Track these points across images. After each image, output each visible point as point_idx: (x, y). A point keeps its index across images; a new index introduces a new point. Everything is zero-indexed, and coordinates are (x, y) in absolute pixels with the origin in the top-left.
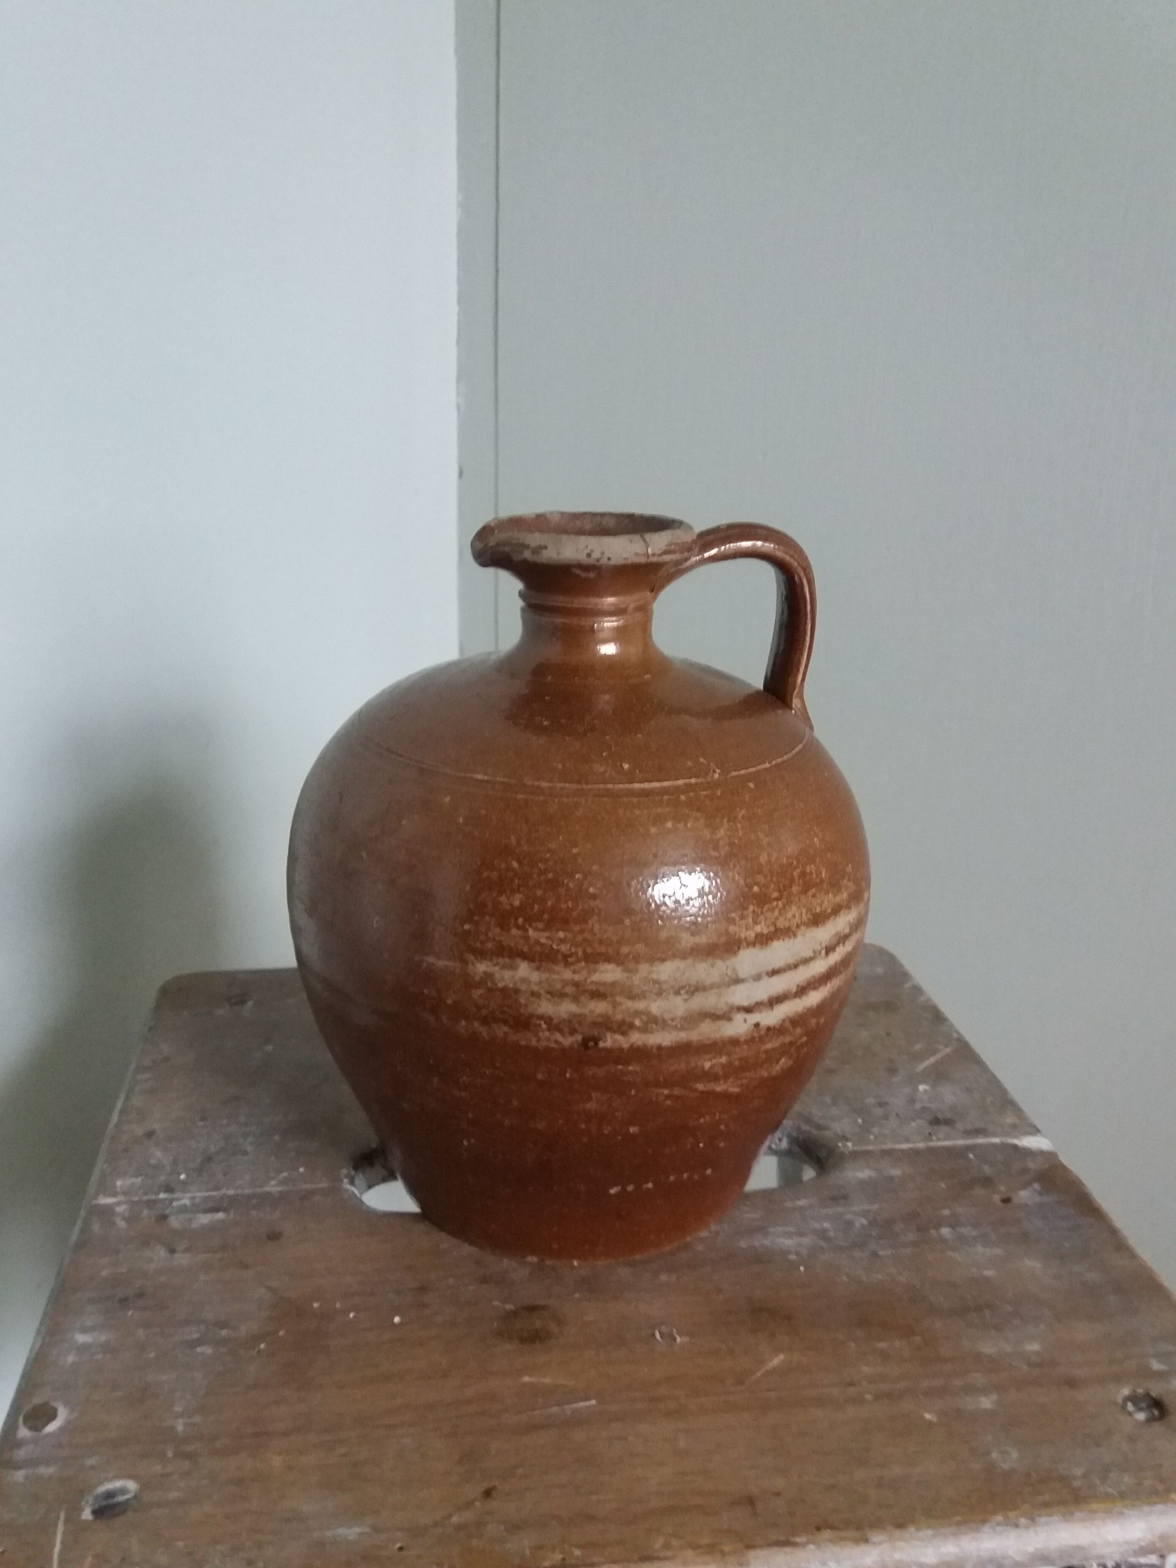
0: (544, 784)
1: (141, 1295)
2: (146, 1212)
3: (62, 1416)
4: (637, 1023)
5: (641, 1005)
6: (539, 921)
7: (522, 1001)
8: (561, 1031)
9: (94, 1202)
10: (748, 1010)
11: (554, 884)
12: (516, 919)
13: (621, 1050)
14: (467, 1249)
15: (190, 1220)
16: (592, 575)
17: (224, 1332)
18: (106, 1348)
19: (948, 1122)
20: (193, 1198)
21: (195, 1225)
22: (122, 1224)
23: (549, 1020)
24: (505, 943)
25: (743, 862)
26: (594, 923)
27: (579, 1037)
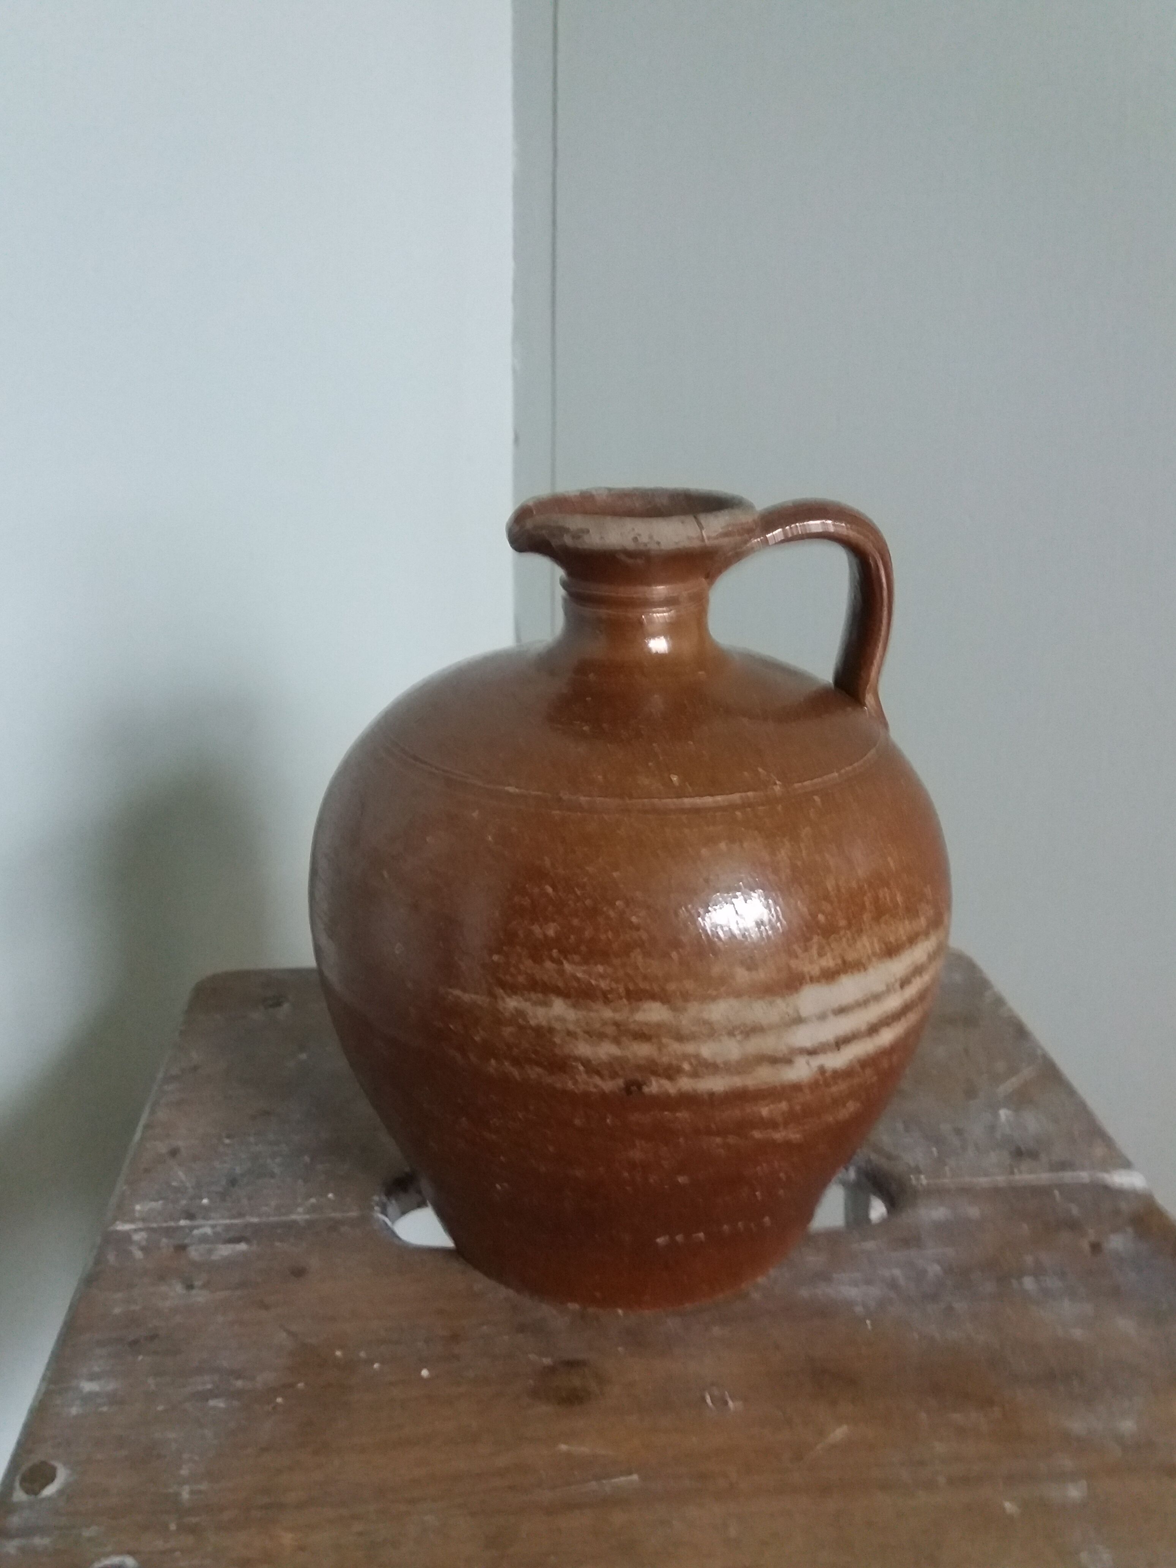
0: (583, 799)
1: (153, 1337)
2: (164, 1240)
3: (62, 1475)
4: (686, 1066)
5: (690, 1048)
6: (575, 953)
7: (557, 1040)
8: (598, 1073)
9: (111, 1228)
10: (812, 1052)
11: (593, 913)
12: (551, 950)
13: (668, 1096)
14: (504, 1292)
15: (210, 1251)
16: (640, 562)
17: (239, 1383)
18: (114, 1399)
19: (1033, 1155)
20: (213, 1227)
21: (215, 1257)
22: (138, 1254)
23: (587, 1063)
24: (538, 977)
25: (806, 887)
26: (637, 956)
27: (620, 1082)
